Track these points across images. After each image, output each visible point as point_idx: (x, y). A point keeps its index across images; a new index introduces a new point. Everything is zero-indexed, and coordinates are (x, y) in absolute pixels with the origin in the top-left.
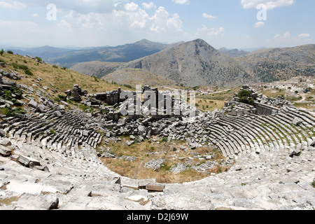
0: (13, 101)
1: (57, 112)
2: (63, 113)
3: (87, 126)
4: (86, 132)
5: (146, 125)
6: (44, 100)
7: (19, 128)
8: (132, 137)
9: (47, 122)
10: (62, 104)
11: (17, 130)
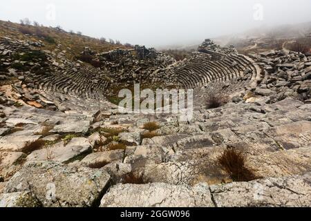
0: (40, 64)
1: (74, 69)
2: (78, 69)
3: (97, 76)
4: (96, 81)
5: (137, 72)
6: (64, 61)
7: (47, 82)
8: (128, 82)
9: (68, 76)
10: (78, 62)
11: (45, 83)
